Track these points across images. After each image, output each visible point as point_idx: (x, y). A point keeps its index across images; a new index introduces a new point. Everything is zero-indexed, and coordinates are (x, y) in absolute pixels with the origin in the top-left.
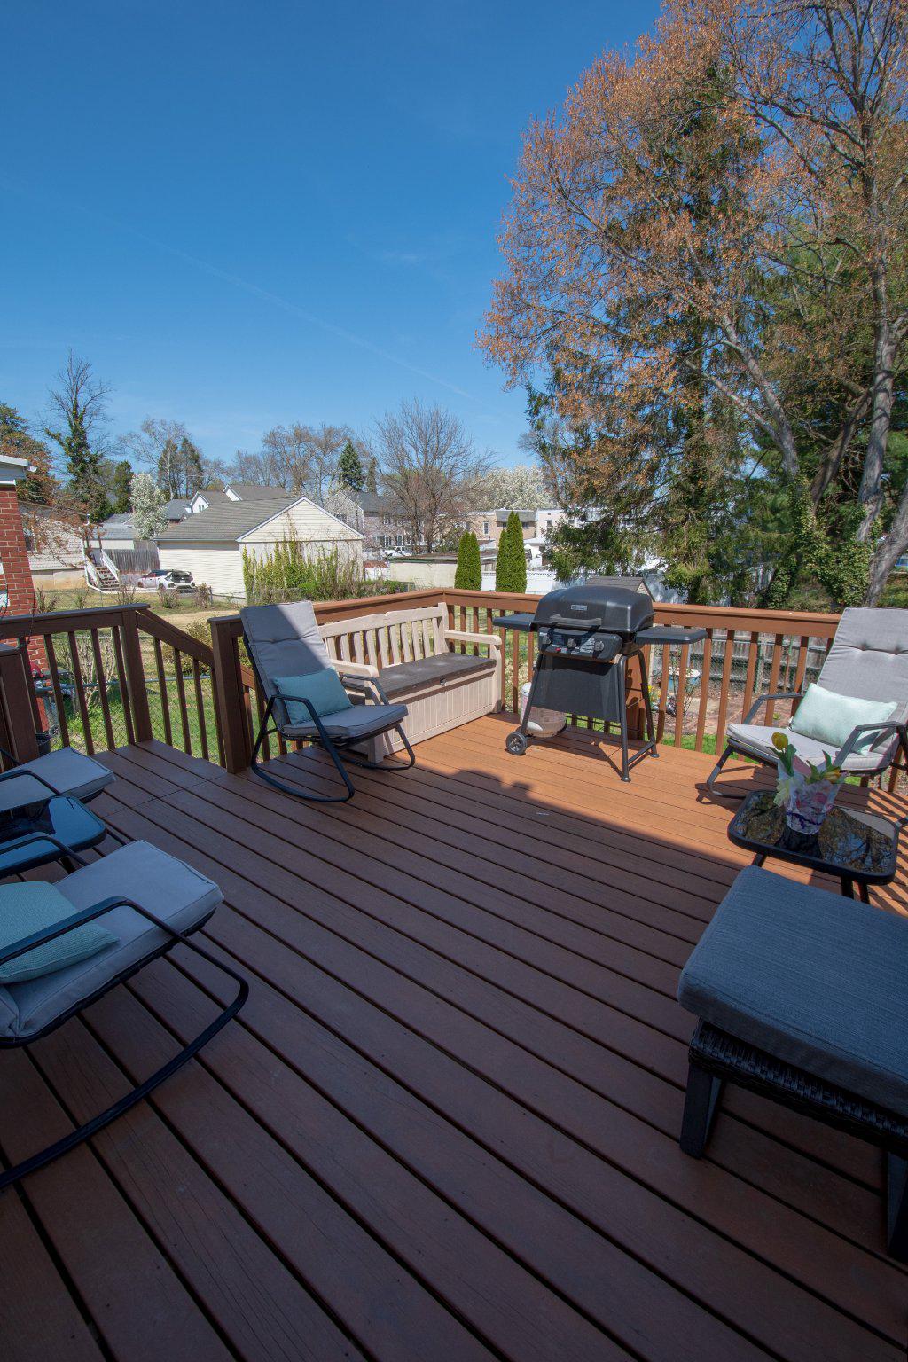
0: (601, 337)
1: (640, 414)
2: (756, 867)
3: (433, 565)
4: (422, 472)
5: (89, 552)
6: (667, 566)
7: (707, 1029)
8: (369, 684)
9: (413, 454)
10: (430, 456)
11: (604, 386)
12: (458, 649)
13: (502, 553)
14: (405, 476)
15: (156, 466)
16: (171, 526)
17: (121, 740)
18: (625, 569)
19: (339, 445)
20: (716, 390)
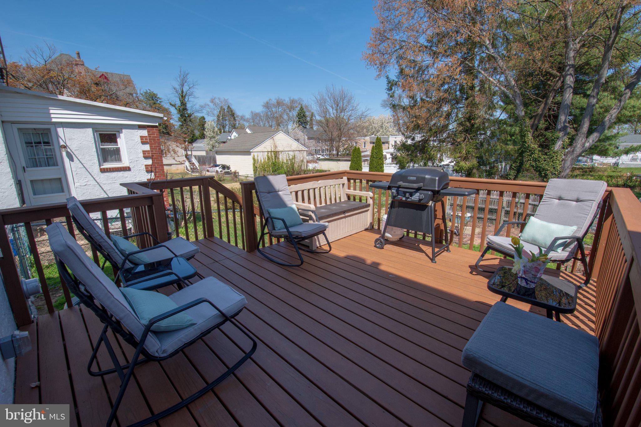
0: (423, 52)
1: (442, 88)
2: (502, 303)
3: (339, 162)
4: (334, 118)
5: (187, 156)
6: (455, 162)
7: (476, 377)
8: (310, 213)
9: (331, 110)
10: (339, 111)
11: (424, 76)
12: (352, 198)
13: (372, 156)
14: (327, 121)
15: (216, 118)
16: (221, 145)
17: (201, 237)
18: (433, 164)
19: (296, 107)
20: (481, 76)
